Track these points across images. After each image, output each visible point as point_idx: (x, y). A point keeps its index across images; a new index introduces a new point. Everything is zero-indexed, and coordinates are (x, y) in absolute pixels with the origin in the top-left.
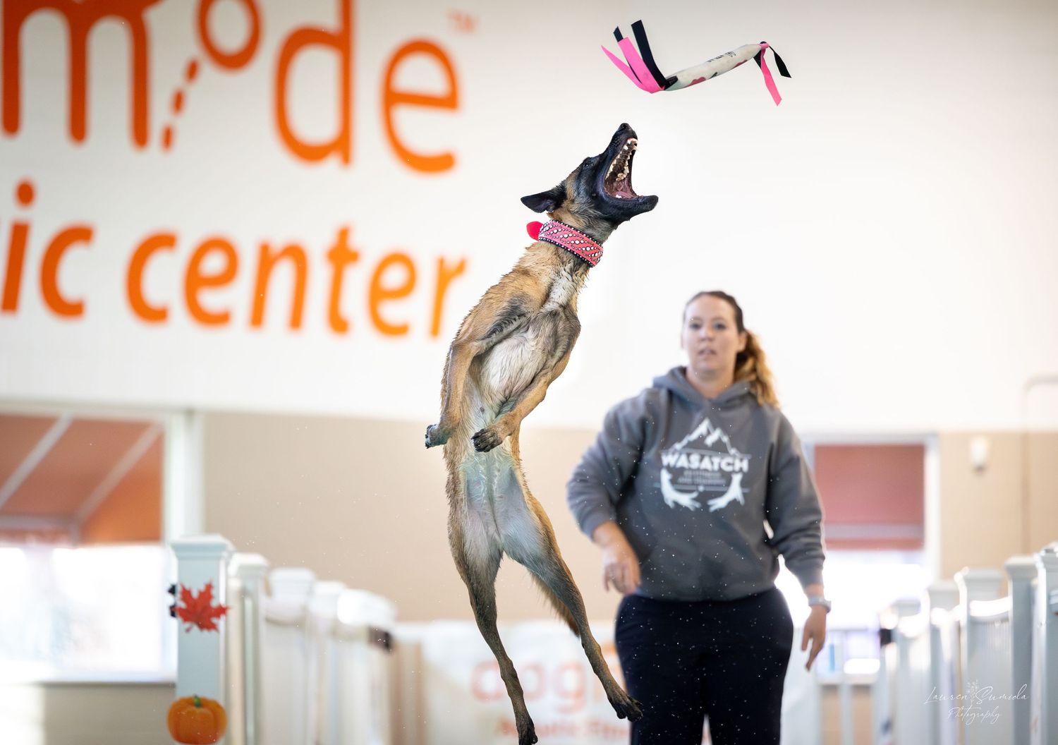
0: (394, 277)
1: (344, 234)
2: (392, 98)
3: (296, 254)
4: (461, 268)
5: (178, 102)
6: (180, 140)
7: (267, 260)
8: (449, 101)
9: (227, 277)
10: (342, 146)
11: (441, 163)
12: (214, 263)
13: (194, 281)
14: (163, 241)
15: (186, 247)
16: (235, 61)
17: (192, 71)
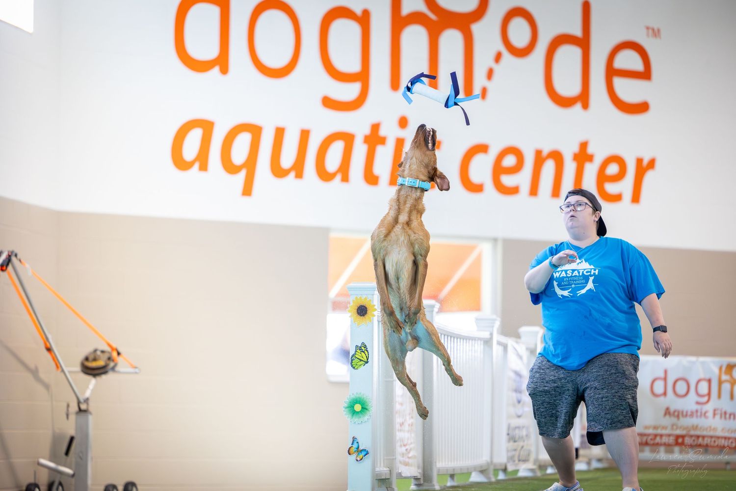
0: (613, 169)
1: (584, 146)
2: (611, 72)
3: (557, 156)
4: (652, 164)
5: (490, 74)
6: (490, 95)
7: (540, 159)
8: (646, 74)
9: (516, 169)
10: (583, 99)
11: (642, 108)
12: (510, 161)
13: (498, 170)
14: (482, 148)
15: (493, 153)
16: (522, 53)
17: (498, 57)
